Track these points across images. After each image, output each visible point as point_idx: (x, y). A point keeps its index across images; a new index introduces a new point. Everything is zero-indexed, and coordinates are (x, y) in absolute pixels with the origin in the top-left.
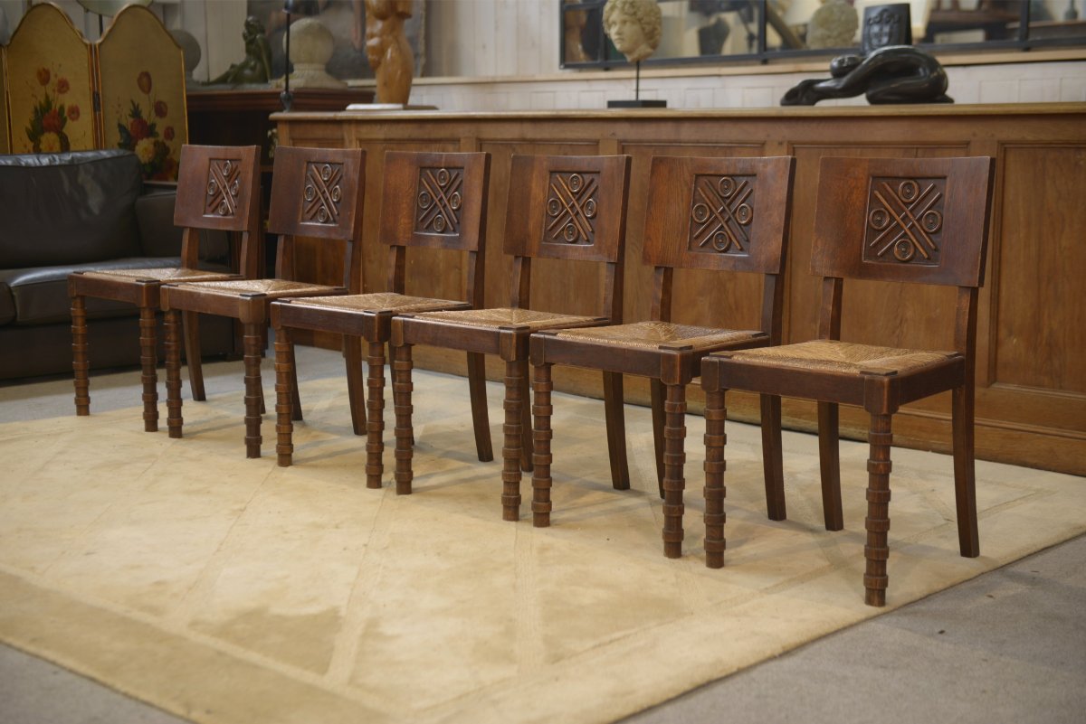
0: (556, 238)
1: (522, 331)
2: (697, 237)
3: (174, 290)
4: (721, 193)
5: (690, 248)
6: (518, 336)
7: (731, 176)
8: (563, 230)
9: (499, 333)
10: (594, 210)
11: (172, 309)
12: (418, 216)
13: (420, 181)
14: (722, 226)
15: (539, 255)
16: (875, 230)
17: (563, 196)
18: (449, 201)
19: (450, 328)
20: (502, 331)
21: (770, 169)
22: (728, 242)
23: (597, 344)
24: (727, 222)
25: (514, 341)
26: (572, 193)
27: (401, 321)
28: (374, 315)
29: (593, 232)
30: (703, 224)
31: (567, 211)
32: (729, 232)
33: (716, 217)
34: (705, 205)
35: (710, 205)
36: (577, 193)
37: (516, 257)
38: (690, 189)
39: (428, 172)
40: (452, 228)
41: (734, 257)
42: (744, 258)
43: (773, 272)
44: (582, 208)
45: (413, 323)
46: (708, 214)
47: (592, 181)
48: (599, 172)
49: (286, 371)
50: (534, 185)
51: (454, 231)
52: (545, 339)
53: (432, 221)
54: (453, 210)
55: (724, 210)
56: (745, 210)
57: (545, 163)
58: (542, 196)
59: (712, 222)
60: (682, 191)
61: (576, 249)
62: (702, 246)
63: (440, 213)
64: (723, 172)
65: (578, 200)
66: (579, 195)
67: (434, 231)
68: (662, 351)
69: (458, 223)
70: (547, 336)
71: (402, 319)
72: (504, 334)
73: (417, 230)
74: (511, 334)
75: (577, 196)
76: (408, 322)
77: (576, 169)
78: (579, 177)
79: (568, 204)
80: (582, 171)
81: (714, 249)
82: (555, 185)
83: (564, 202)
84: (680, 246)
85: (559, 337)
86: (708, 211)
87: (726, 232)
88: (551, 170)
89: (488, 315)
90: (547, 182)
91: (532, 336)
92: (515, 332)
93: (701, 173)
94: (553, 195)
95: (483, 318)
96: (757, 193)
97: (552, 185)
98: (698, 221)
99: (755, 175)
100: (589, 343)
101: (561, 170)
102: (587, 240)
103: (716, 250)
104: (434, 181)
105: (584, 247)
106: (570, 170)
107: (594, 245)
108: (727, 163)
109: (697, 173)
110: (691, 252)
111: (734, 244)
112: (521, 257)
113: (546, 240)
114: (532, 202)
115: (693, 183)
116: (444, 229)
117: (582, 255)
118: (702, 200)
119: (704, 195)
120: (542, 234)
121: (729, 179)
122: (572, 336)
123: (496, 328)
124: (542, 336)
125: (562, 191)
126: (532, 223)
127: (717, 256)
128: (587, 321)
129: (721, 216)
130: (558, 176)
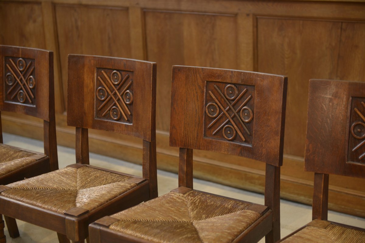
0: (105, 116)
1: (83, 217)
2: (210, 128)
4: (227, 97)
5: (205, 135)
6: (79, 222)
7: (234, 84)
8: (109, 110)
9: (65, 218)
10: (132, 99)
12: (6, 91)
13: (6, 66)
14: (229, 121)
15: (93, 127)
16: (355, 138)
17: (107, 86)
18: (27, 81)
19: (27, 208)
20: (67, 217)
21: (265, 83)
22: (234, 134)
24: (232, 118)
25: (77, 227)
26: (114, 85)
29: (131, 115)
30: (215, 118)
31: (111, 98)
32: (235, 126)
33: (224, 114)
34: (214, 104)
35: (219, 104)
36: (118, 85)
37: (77, 129)
38: (203, 92)
39: (11, 60)
40: (30, 102)
41: (240, 146)
42: (248, 147)
43: (273, 164)
44: (122, 96)
46: (218, 111)
47: (128, 78)
48: (133, 72)
50: (85, 77)
51: (32, 103)
52: (100, 230)
53: (16, 95)
54: (30, 89)
55: (230, 109)
56: (246, 111)
57: (92, 61)
58: (92, 85)
59: (221, 117)
60: (197, 93)
61: (120, 125)
62: (215, 135)
63: (21, 89)
64: (228, 81)
65: (118, 90)
66: (120, 87)
67: (18, 101)
69: (35, 98)
70: (101, 228)
72: (68, 219)
73: (7, 100)
74: (74, 221)
75: (118, 87)
77: (116, 68)
78: (118, 73)
79: (112, 92)
80: (120, 69)
81: (224, 137)
82: (101, 78)
83: (109, 91)
84: (198, 133)
85: (111, 229)
86: (218, 109)
87: (233, 126)
88: (97, 67)
89: (59, 180)
90: (95, 75)
91: (91, 227)
92: (77, 219)
93: (210, 80)
94: (101, 85)
95: (55, 186)
96: (257, 100)
97: (99, 77)
98: (210, 116)
99: (254, 86)
100: (136, 239)
101: (104, 67)
102: (127, 120)
103: (226, 139)
104: (16, 67)
105: (126, 125)
106: (111, 68)
107: (133, 124)
108: (231, 74)
109: (207, 80)
110: (206, 138)
111: (240, 136)
112: (80, 128)
113: (98, 117)
114: (85, 90)
115: (205, 87)
116: (25, 101)
117: (124, 131)
118: (212, 100)
119: (214, 97)
120: (95, 112)
121: (233, 86)
122: (122, 230)
123: (62, 214)
124: (98, 227)
125: (107, 83)
126: (86, 105)
127: (227, 143)
128: (132, 187)
129: (228, 114)
130: (103, 71)
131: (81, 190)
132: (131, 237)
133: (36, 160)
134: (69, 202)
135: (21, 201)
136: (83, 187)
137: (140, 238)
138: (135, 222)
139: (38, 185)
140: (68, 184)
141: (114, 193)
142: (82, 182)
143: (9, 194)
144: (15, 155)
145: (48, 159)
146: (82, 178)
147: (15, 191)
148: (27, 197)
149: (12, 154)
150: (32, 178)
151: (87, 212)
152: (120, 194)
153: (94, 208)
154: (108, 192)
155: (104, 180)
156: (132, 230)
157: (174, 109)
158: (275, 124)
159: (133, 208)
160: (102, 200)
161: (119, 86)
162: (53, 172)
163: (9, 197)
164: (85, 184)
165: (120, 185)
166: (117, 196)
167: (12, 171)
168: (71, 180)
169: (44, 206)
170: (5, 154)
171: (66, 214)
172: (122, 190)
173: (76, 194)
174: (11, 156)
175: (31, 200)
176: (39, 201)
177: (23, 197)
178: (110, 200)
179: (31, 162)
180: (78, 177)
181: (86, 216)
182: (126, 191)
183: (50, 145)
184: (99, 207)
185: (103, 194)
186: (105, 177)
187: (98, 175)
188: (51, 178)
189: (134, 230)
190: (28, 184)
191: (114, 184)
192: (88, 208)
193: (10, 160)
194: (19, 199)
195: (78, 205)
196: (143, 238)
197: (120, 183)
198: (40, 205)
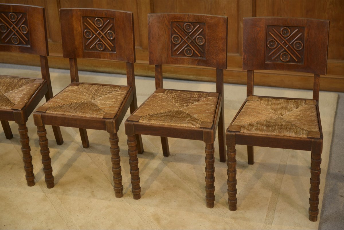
0: (92, 49)
2: (175, 50)
4: (186, 31)
5: (172, 55)
7: (190, 22)
8: (95, 44)
10: (114, 36)
14: (188, 45)
16: (270, 49)
17: (92, 28)
18: (19, 29)
21: (213, 21)
22: (193, 53)
24: (190, 43)
26: (98, 27)
29: (114, 46)
30: (179, 44)
31: (96, 36)
32: (193, 48)
33: (184, 41)
34: (177, 35)
35: (181, 36)
38: (169, 28)
39: (2, 14)
40: (25, 43)
41: (197, 59)
42: (203, 60)
43: (222, 69)
44: (105, 34)
46: (180, 40)
47: (109, 22)
48: (113, 18)
50: (74, 23)
51: (27, 44)
53: (10, 39)
54: (24, 34)
55: (188, 37)
56: (200, 38)
57: (79, 13)
58: (80, 29)
59: (182, 43)
60: (165, 29)
61: (105, 54)
62: (179, 54)
63: (15, 34)
64: (186, 21)
65: (102, 30)
67: (13, 44)
68: (202, 129)
69: (29, 40)
72: (108, 121)
73: (2, 43)
77: (98, 16)
78: (101, 19)
79: (96, 32)
80: (102, 17)
81: (185, 55)
82: (86, 23)
83: (94, 32)
84: (167, 54)
85: (141, 122)
86: (180, 38)
87: (192, 48)
88: (83, 16)
90: (82, 21)
91: (126, 123)
93: (174, 21)
94: (87, 28)
96: (207, 31)
97: (85, 23)
98: (175, 43)
99: (205, 23)
101: (89, 16)
102: (112, 50)
103: (187, 56)
104: (8, 19)
105: (110, 53)
106: (94, 16)
107: (117, 53)
108: (188, 16)
109: (172, 21)
110: (174, 57)
111: (196, 54)
113: (86, 50)
114: (75, 32)
115: (170, 26)
116: (19, 42)
117: (109, 57)
118: (176, 33)
119: (177, 32)
120: (84, 47)
121: (190, 24)
122: (148, 122)
125: (91, 26)
126: (77, 43)
127: (188, 58)
129: (187, 41)
130: (88, 19)
133: (41, 84)
135: (65, 115)
140: (81, 98)
142: (89, 95)
144: (21, 82)
145: (46, 82)
146: (86, 92)
149: (18, 82)
151: (116, 114)
156: (154, 121)
157: (151, 41)
158: (222, 45)
161: (102, 28)
164: (93, 96)
165: (118, 94)
168: (80, 95)
169: (84, 115)
170: (11, 83)
173: (94, 104)
175: (72, 113)
176: (78, 113)
177: (65, 112)
180: (83, 92)
182: (125, 97)
183: (46, 72)
184: (120, 110)
186: (102, 89)
187: (96, 88)
190: (57, 102)
191: (113, 93)
194: (62, 113)
197: (116, 92)
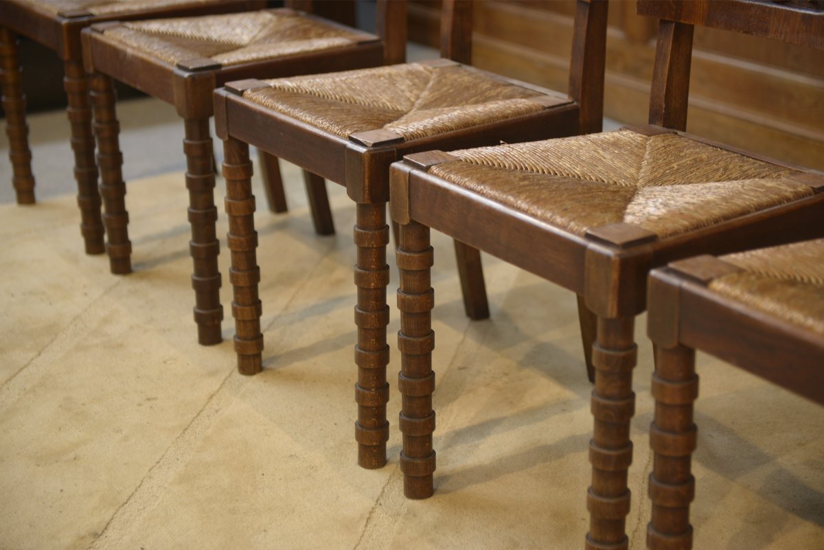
1: (636, 251)
3: (96, 41)
6: (624, 263)
9: (583, 249)
11: (97, 72)
15: (709, 22)
19: (490, 211)
20: (592, 246)
23: (807, 336)
25: (614, 276)
27: (404, 173)
28: (362, 150)
37: (663, 22)
45: (425, 182)
49: (242, 214)
52: (681, 292)
61: (788, 15)
70: (686, 285)
71: (407, 169)
72: (593, 252)
74: (608, 258)
76: (417, 179)
85: (714, 291)
89: (592, 158)
91: (654, 279)
92: (618, 252)
95: (578, 171)
100: (786, 327)
102: (811, 1)
105: (804, 15)
112: (671, 22)
122: (747, 297)
123: (579, 235)
124: (675, 281)
128: (798, 195)
131: (647, 189)
132: (771, 321)
133: (544, 108)
134: (606, 209)
135: (478, 193)
136: (655, 181)
137: (801, 326)
138: (792, 282)
139: (530, 161)
140: (614, 170)
141: (740, 203)
142: (653, 170)
143: (450, 172)
144: (493, 93)
145: (576, 111)
146: (655, 160)
147: (470, 168)
148: (494, 184)
149: (487, 90)
150: (521, 145)
151: (651, 239)
152: (759, 207)
153: (675, 233)
154: (724, 199)
155: (718, 170)
156: (779, 300)
159: (792, 246)
160: (702, 216)
162: (580, 138)
163: (449, 180)
164: (664, 175)
165: (763, 186)
166: (749, 212)
167: (474, 124)
168: (626, 161)
169: (534, 209)
170: (467, 88)
171: (589, 237)
172: (765, 200)
173: (633, 195)
174: (482, 93)
175: (504, 192)
176: (523, 196)
177: (483, 183)
178: (726, 218)
179: (529, 110)
180: (647, 156)
181: (648, 248)
182: (780, 202)
183: (585, 70)
184: (691, 233)
185: (708, 202)
186: (722, 164)
187: (704, 156)
188: (572, 150)
189: (788, 301)
190: (505, 156)
191: (747, 182)
192: (656, 230)
193: (476, 102)
194: (472, 185)
195: (629, 219)
196: (810, 329)
197: (763, 182)
198: (524, 206)
